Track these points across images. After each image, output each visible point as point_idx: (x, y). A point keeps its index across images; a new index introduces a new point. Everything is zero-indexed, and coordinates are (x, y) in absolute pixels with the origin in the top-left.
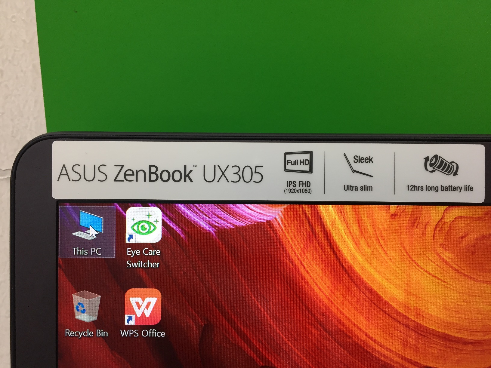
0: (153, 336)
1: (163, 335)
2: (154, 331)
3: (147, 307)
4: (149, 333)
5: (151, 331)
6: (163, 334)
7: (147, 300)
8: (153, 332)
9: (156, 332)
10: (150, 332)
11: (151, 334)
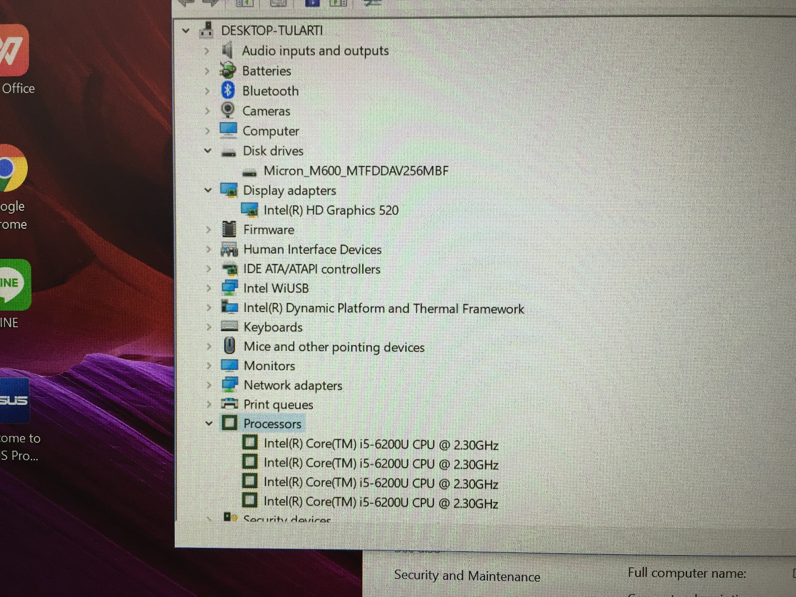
0: (18, 92)
1: (32, 91)
2: (20, 85)
3: (10, 50)
4: (12, 88)
5: (16, 85)
6: (32, 89)
7: (10, 40)
8: (18, 87)
9: (22, 87)
10: (14, 87)
11: (16, 89)
